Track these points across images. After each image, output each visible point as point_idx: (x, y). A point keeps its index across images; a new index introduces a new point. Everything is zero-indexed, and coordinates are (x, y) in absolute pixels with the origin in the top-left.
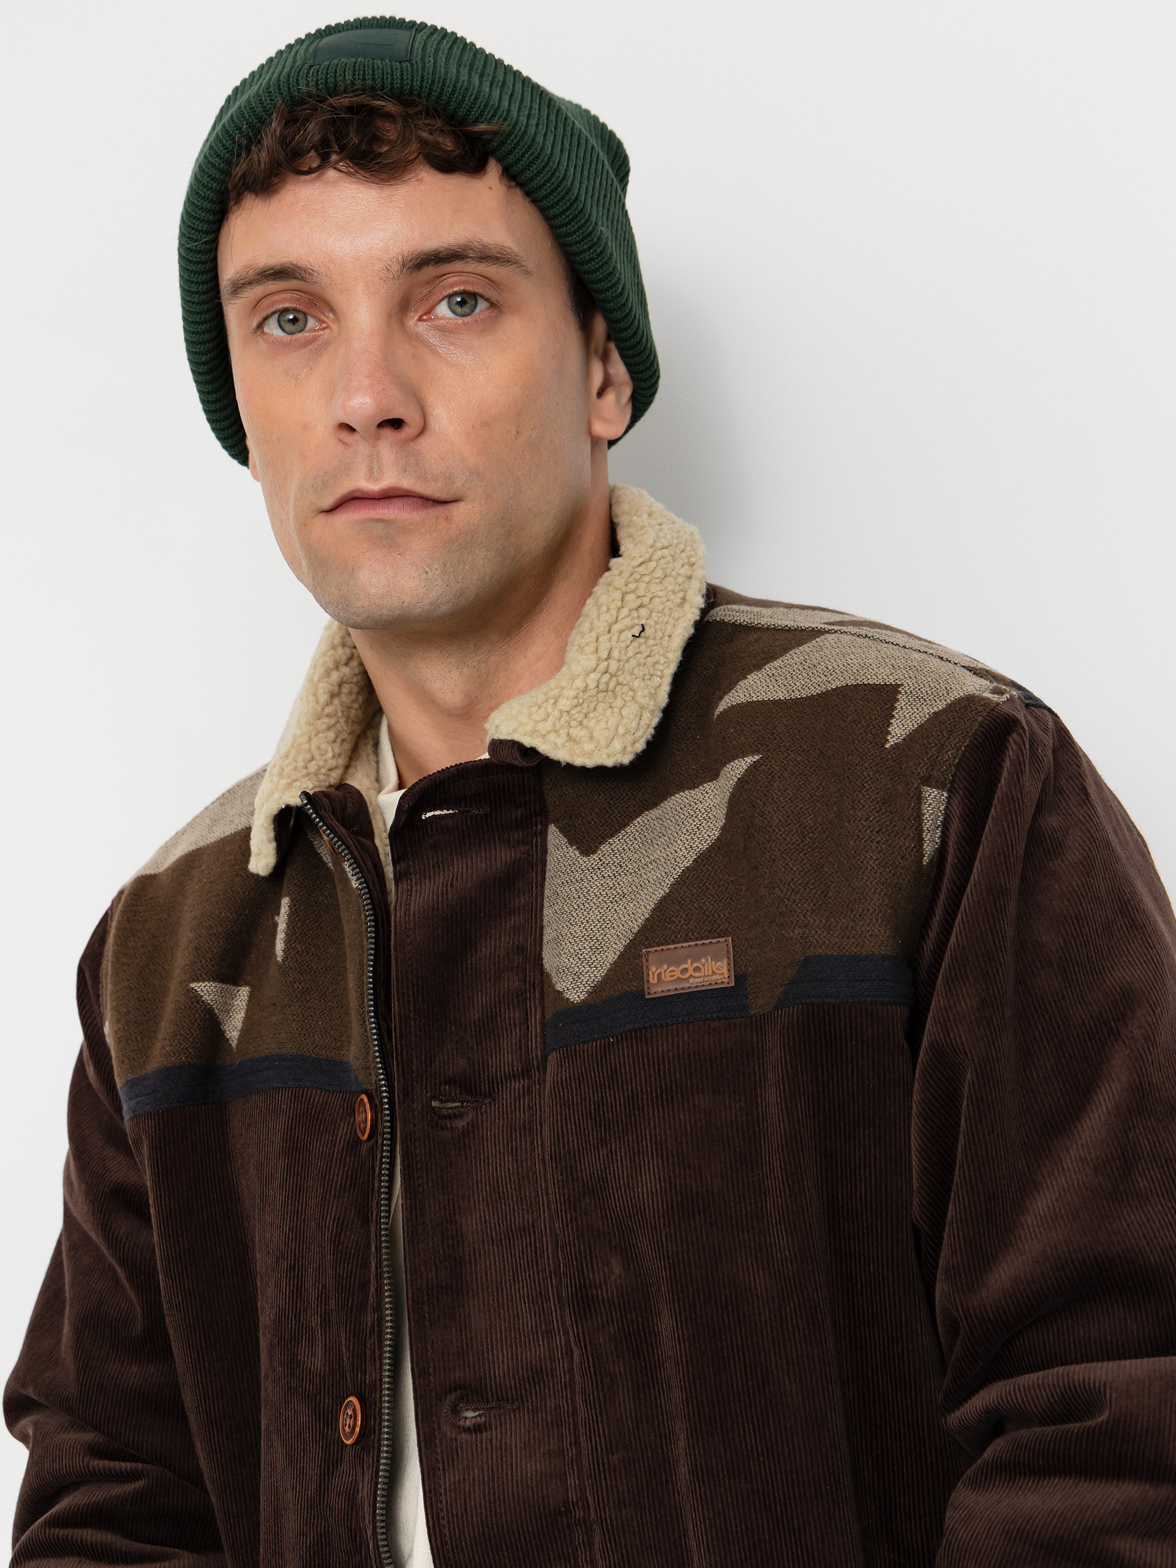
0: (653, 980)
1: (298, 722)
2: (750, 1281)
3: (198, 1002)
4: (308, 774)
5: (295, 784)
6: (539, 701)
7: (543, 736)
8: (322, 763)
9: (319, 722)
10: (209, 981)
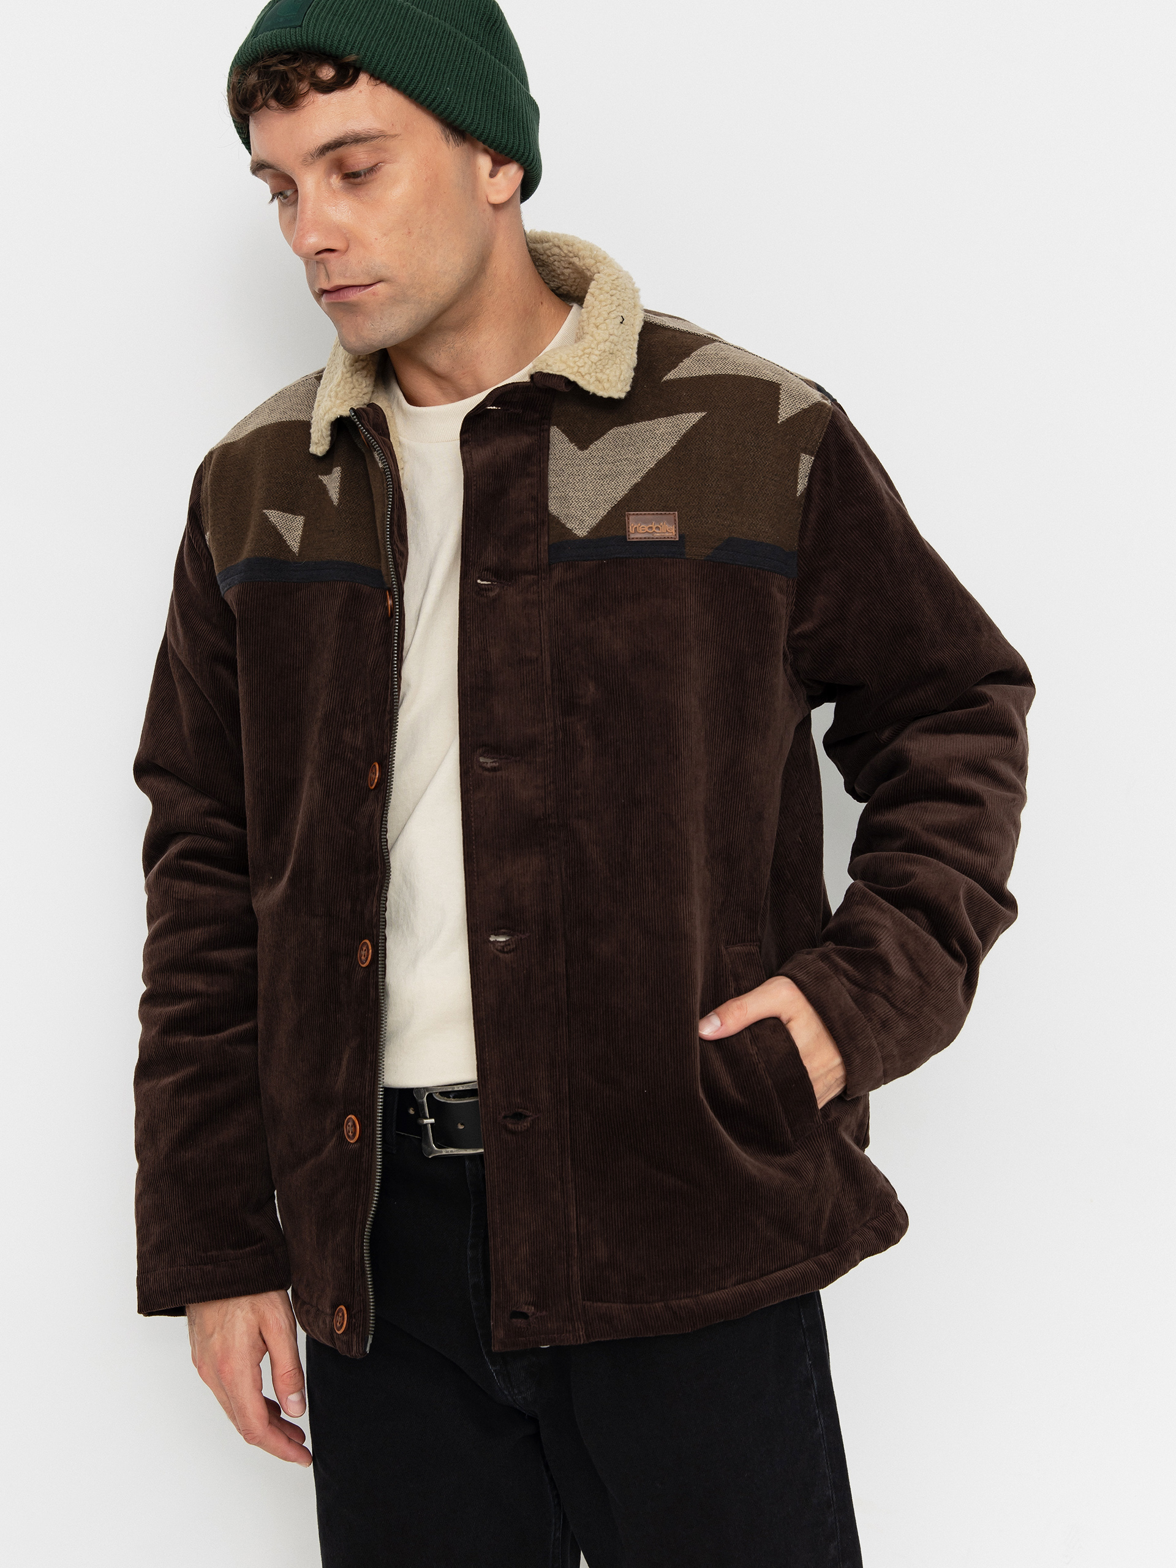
0: (632, 530)
1: (344, 364)
2: (674, 702)
3: (267, 522)
4: (352, 397)
5: (345, 403)
6: (580, 355)
7: (583, 376)
8: (359, 390)
9: (357, 364)
10: (274, 509)
